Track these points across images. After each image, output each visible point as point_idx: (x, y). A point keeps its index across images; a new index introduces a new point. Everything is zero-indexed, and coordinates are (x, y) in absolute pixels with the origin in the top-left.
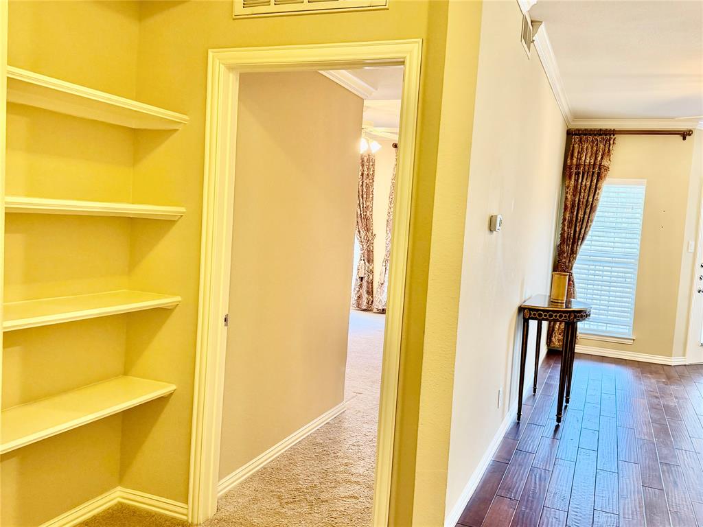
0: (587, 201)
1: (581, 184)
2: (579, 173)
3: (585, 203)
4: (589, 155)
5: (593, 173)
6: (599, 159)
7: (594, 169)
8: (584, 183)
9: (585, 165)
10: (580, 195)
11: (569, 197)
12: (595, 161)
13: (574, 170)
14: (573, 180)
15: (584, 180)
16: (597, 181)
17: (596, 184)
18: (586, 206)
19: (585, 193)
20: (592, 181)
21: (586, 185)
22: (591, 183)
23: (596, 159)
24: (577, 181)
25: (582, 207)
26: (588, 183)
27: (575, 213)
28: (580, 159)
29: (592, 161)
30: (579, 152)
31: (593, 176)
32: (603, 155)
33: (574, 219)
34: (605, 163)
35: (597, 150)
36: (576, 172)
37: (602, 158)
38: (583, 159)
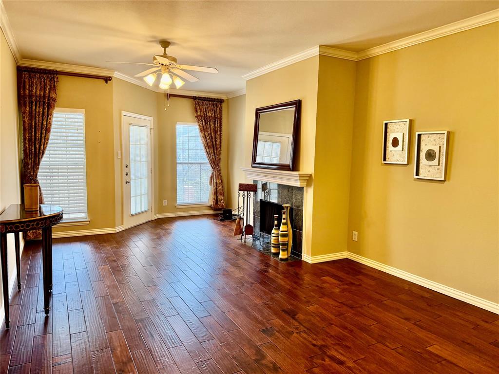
0: (42, 124)
1: (35, 111)
2: (32, 102)
3: (40, 126)
4: (39, 88)
5: (44, 102)
6: (47, 92)
7: (44, 99)
8: (37, 110)
9: (36, 96)
10: (35, 119)
11: (26, 121)
12: (44, 94)
13: (27, 100)
14: (28, 107)
15: (38, 108)
16: (48, 109)
17: (48, 111)
18: (42, 128)
19: (39, 118)
20: (44, 109)
21: (39, 112)
22: (43, 111)
23: (45, 92)
24: (31, 108)
25: (39, 129)
26: (41, 110)
27: (33, 134)
28: (32, 91)
29: (42, 93)
30: (29, 86)
31: (44, 105)
32: (50, 89)
33: (33, 138)
34: (53, 95)
35: (44, 86)
36: (29, 101)
37: (49, 92)
38: (34, 91)
